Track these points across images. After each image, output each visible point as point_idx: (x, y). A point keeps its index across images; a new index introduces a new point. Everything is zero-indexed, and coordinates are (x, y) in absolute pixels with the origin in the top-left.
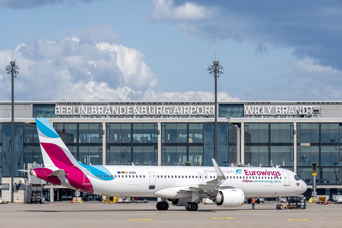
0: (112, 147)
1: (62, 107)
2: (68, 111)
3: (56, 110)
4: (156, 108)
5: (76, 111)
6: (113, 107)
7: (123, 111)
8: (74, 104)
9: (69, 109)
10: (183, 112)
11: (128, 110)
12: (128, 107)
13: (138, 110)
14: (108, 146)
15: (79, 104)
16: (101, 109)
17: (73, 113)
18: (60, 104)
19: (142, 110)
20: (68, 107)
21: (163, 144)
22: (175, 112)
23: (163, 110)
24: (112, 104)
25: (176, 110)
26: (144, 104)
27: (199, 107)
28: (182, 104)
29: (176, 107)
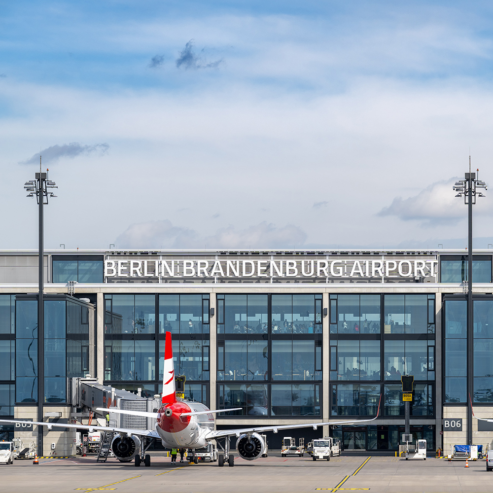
0: (227, 343)
1: (120, 262)
2: (132, 269)
3: (106, 268)
4: (316, 263)
5: (152, 269)
6: (229, 262)
7: (248, 270)
8: (144, 254)
9: (136, 265)
10: (371, 273)
11: (259, 268)
12: (259, 262)
13: (279, 266)
14: (221, 340)
15: (155, 254)
16: (203, 265)
17: (143, 273)
18: (113, 254)
19: (288, 267)
20: (132, 262)
21: (332, 337)
22: (353, 271)
23: (330, 266)
24: (223, 254)
25: (357, 268)
26: (289, 254)
27: (402, 261)
28: (367, 254)
29: (357, 261)
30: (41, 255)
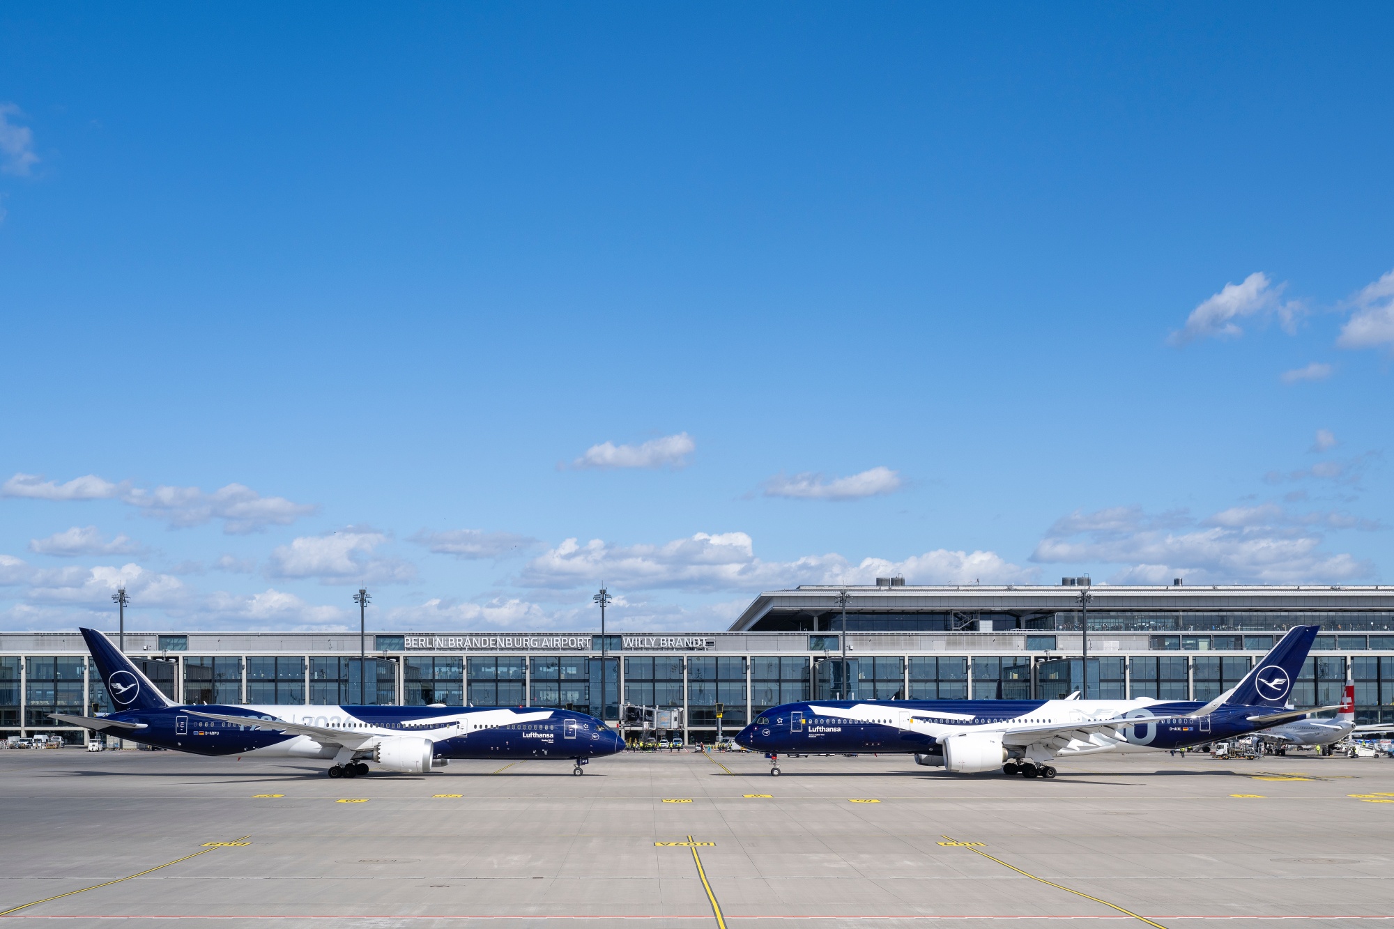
0: (473, 684)
1: (413, 639)
2: (420, 643)
3: (406, 642)
4: (522, 639)
5: (431, 643)
6: (474, 639)
7: (485, 644)
8: (427, 635)
10: (553, 645)
11: (491, 642)
12: (491, 639)
13: (502, 641)
14: (470, 682)
15: (433, 635)
16: (460, 640)
17: (426, 645)
18: (409, 635)
19: (507, 642)
20: (420, 639)
21: (531, 681)
22: (544, 644)
23: (530, 642)
24: (471, 635)
25: (546, 642)
26: (508, 635)
27: (571, 639)
28: (551, 635)
29: (546, 639)
30: (363, 635)
